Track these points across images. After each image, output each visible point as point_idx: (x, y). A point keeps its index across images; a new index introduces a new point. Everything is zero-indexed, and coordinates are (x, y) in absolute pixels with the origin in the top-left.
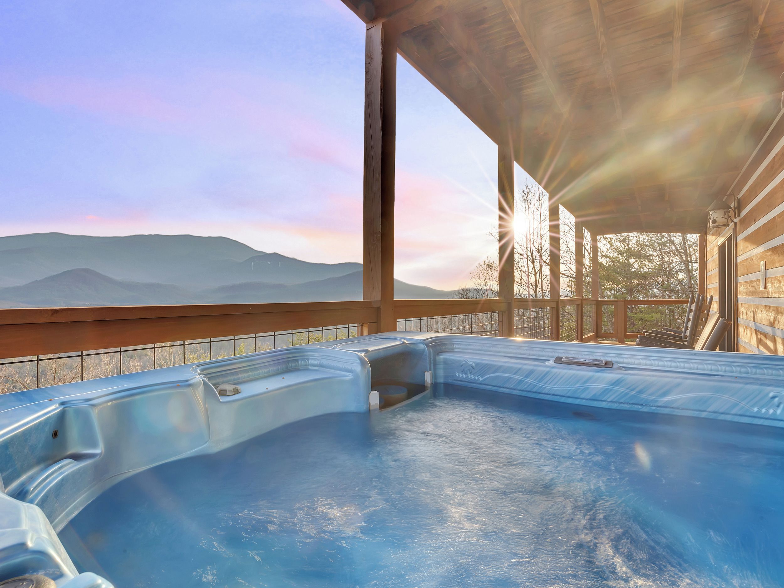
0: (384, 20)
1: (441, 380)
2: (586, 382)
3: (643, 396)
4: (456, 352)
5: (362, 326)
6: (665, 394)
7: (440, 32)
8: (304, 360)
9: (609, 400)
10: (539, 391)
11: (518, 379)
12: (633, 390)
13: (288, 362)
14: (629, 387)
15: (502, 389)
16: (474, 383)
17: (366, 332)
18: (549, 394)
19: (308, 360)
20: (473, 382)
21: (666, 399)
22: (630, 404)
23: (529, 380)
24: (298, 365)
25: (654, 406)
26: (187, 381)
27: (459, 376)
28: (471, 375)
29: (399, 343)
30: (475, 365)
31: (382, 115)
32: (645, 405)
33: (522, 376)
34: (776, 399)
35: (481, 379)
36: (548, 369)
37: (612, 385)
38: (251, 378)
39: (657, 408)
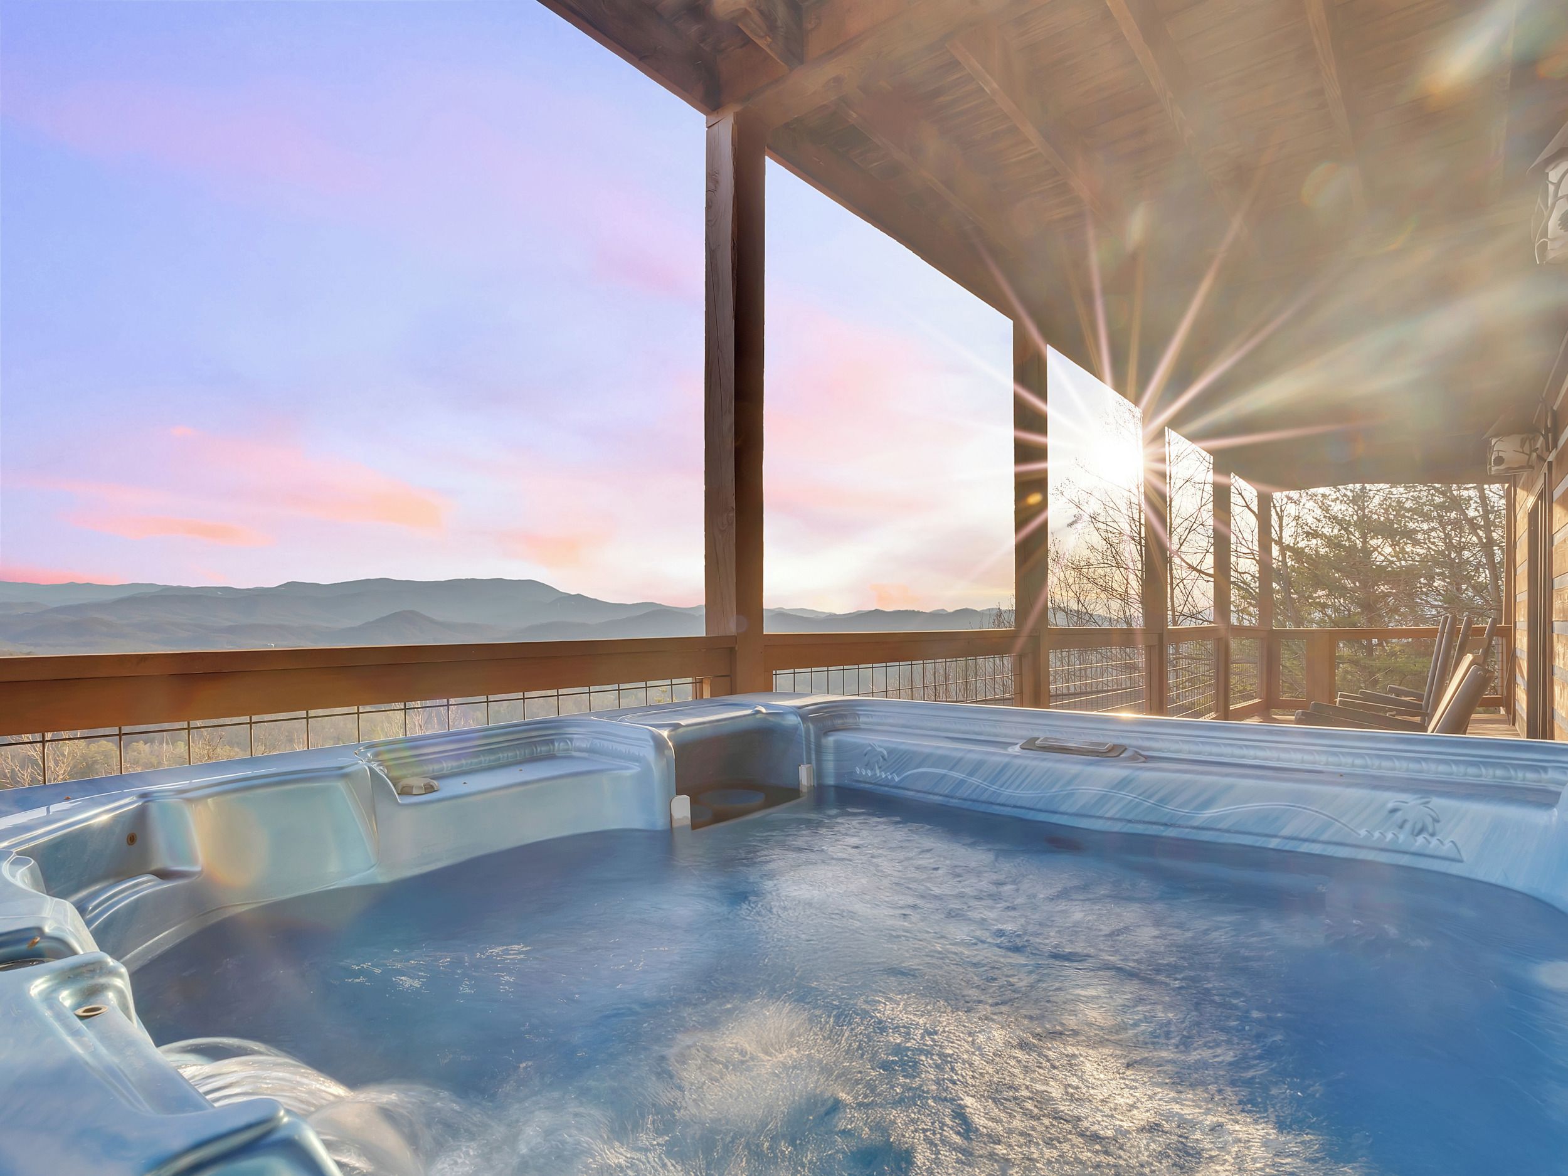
0: (738, 108)
1: (830, 781)
2: (1069, 783)
3: (1169, 808)
4: (864, 730)
5: (701, 682)
6: (1207, 804)
7: (850, 120)
8: (564, 740)
9: (1108, 815)
10: (991, 800)
11: (957, 778)
12: (1150, 797)
13: (535, 744)
14: (1144, 792)
15: (931, 797)
16: (885, 786)
17: (707, 694)
18: (1008, 806)
19: (571, 740)
20: (884, 783)
21: (1209, 813)
22: (1145, 822)
23: (974, 780)
24: (554, 749)
25: (1187, 827)
26: (341, 768)
27: (861, 773)
28: (880, 772)
29: (749, 712)
30: (888, 753)
31: (735, 288)
32: (1171, 825)
33: (963, 774)
34: (1399, 814)
35: (897, 779)
36: (1006, 760)
37: (1113, 788)
38: (464, 768)
39: (1193, 831)
